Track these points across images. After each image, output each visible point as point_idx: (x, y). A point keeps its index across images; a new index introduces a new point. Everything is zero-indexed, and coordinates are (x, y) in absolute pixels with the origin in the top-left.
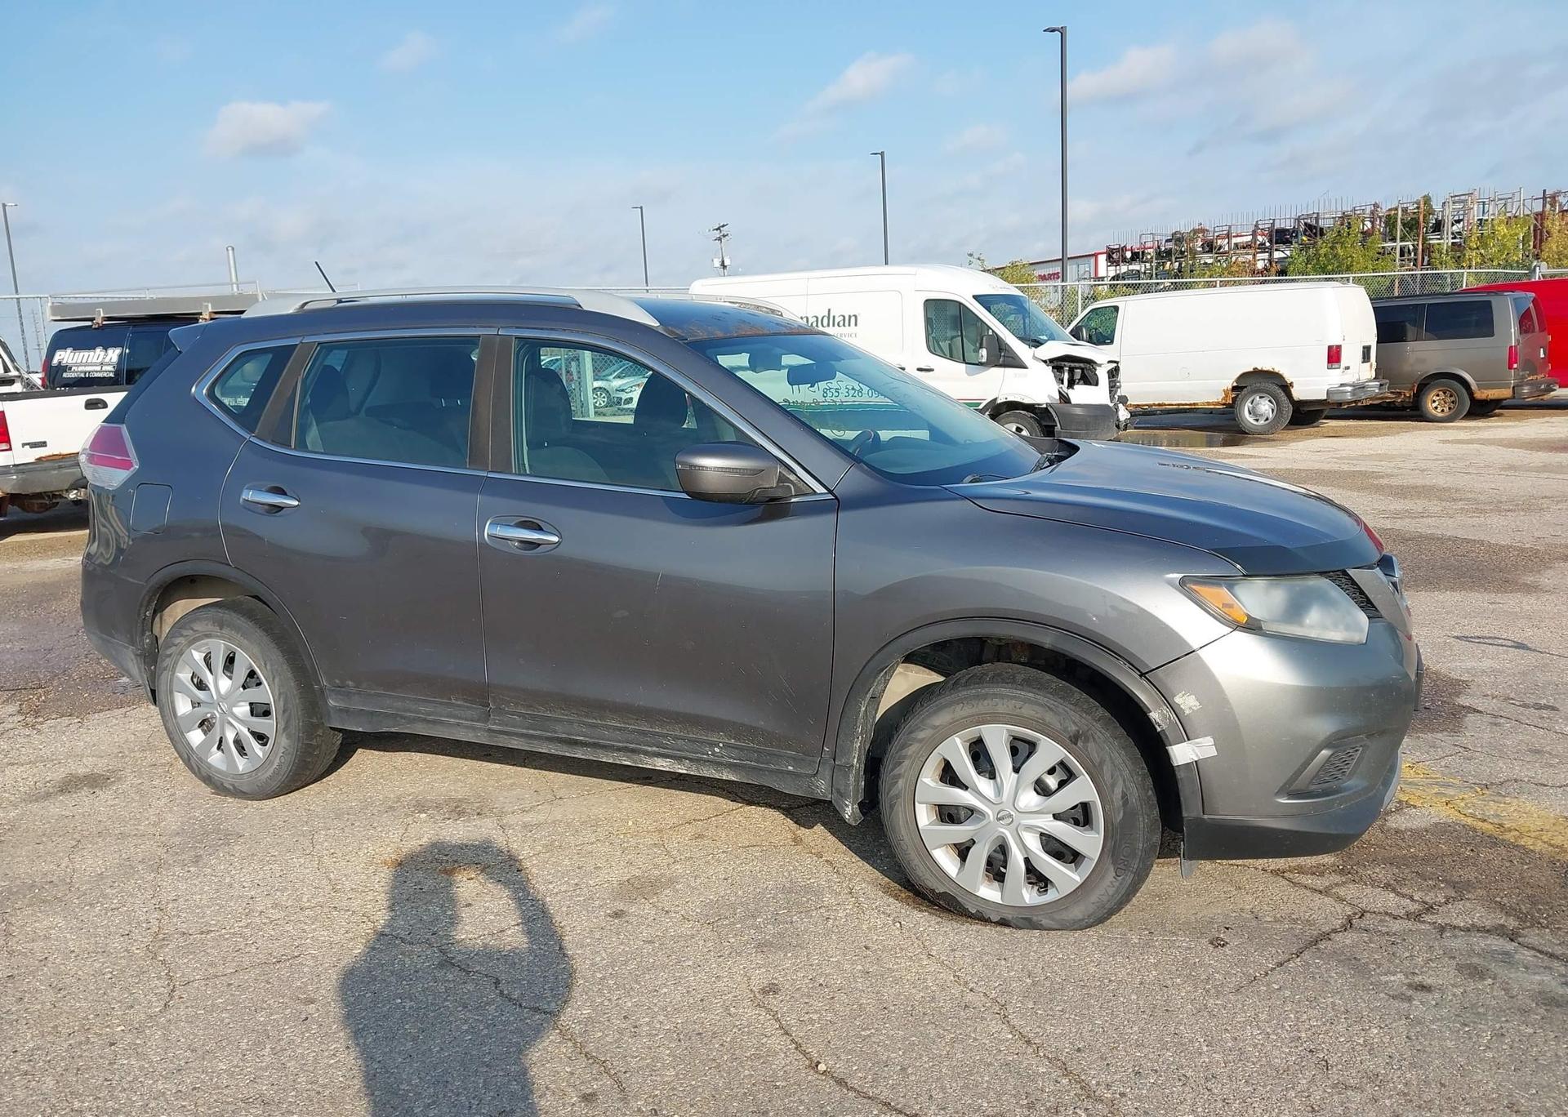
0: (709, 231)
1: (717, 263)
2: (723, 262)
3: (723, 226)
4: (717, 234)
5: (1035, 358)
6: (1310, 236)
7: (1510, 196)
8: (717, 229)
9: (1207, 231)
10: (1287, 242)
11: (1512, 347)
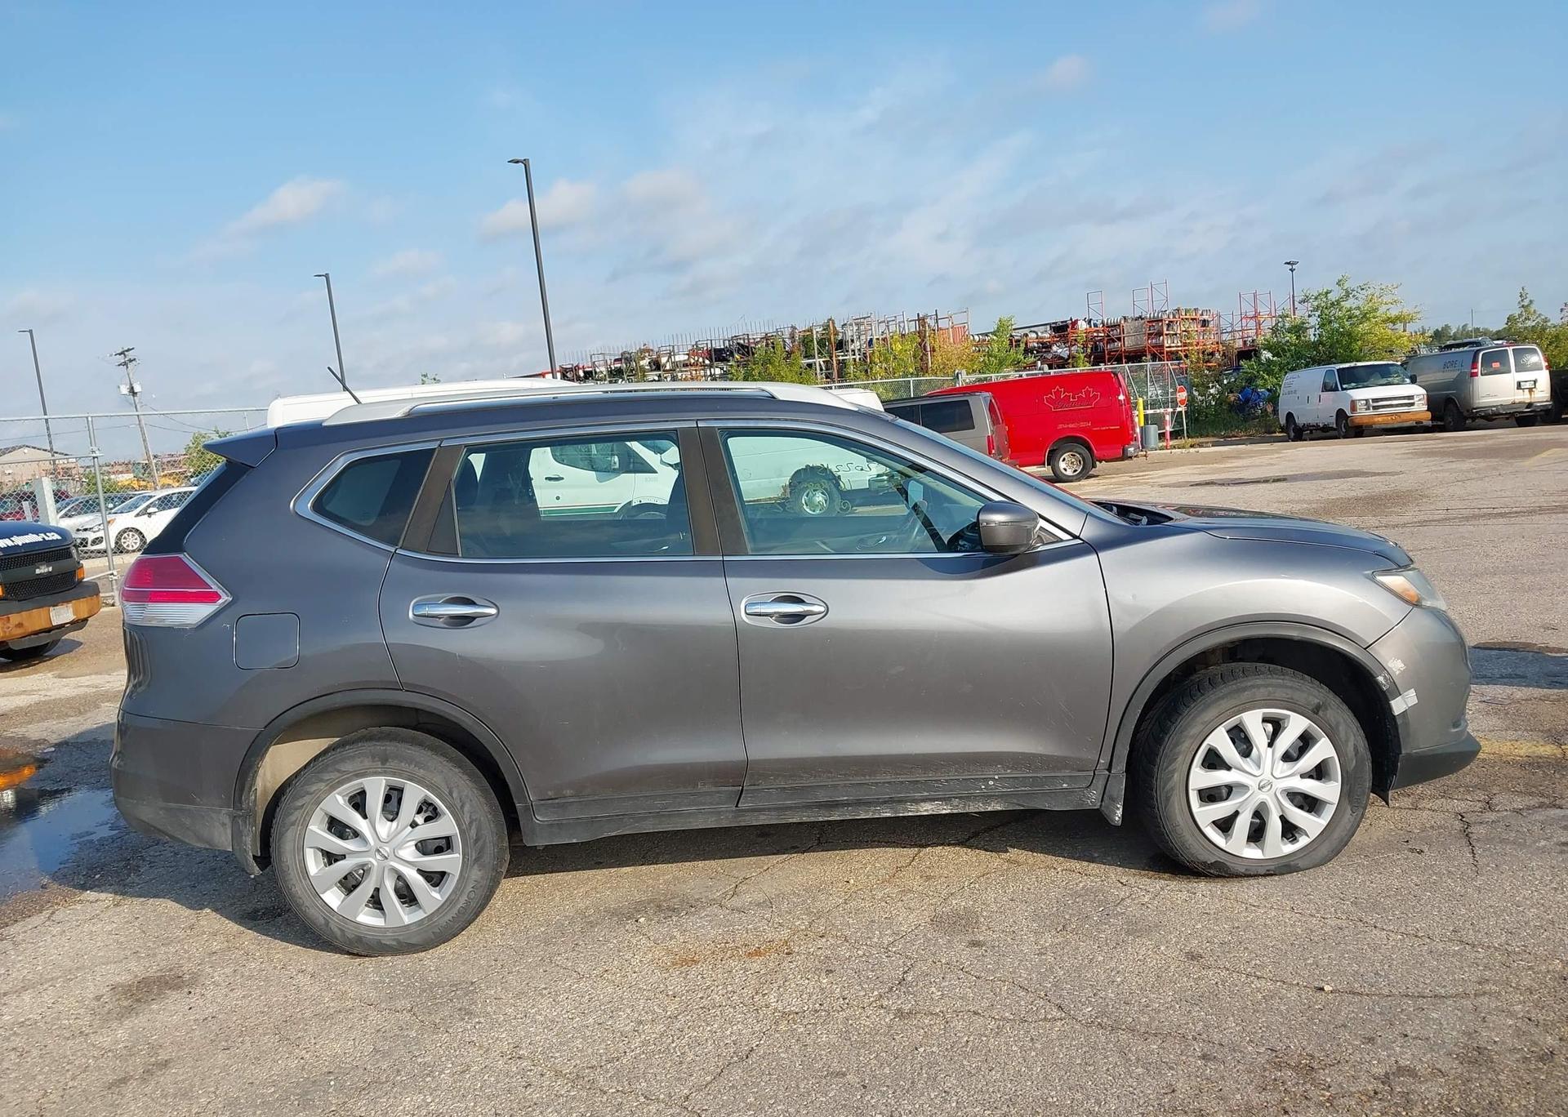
0: (111, 355)
1: (125, 390)
2: (132, 388)
3: (128, 350)
4: (121, 359)
5: (662, 462)
6: (743, 354)
7: (893, 318)
8: (120, 354)
9: (652, 350)
10: (725, 360)
11: (989, 436)
